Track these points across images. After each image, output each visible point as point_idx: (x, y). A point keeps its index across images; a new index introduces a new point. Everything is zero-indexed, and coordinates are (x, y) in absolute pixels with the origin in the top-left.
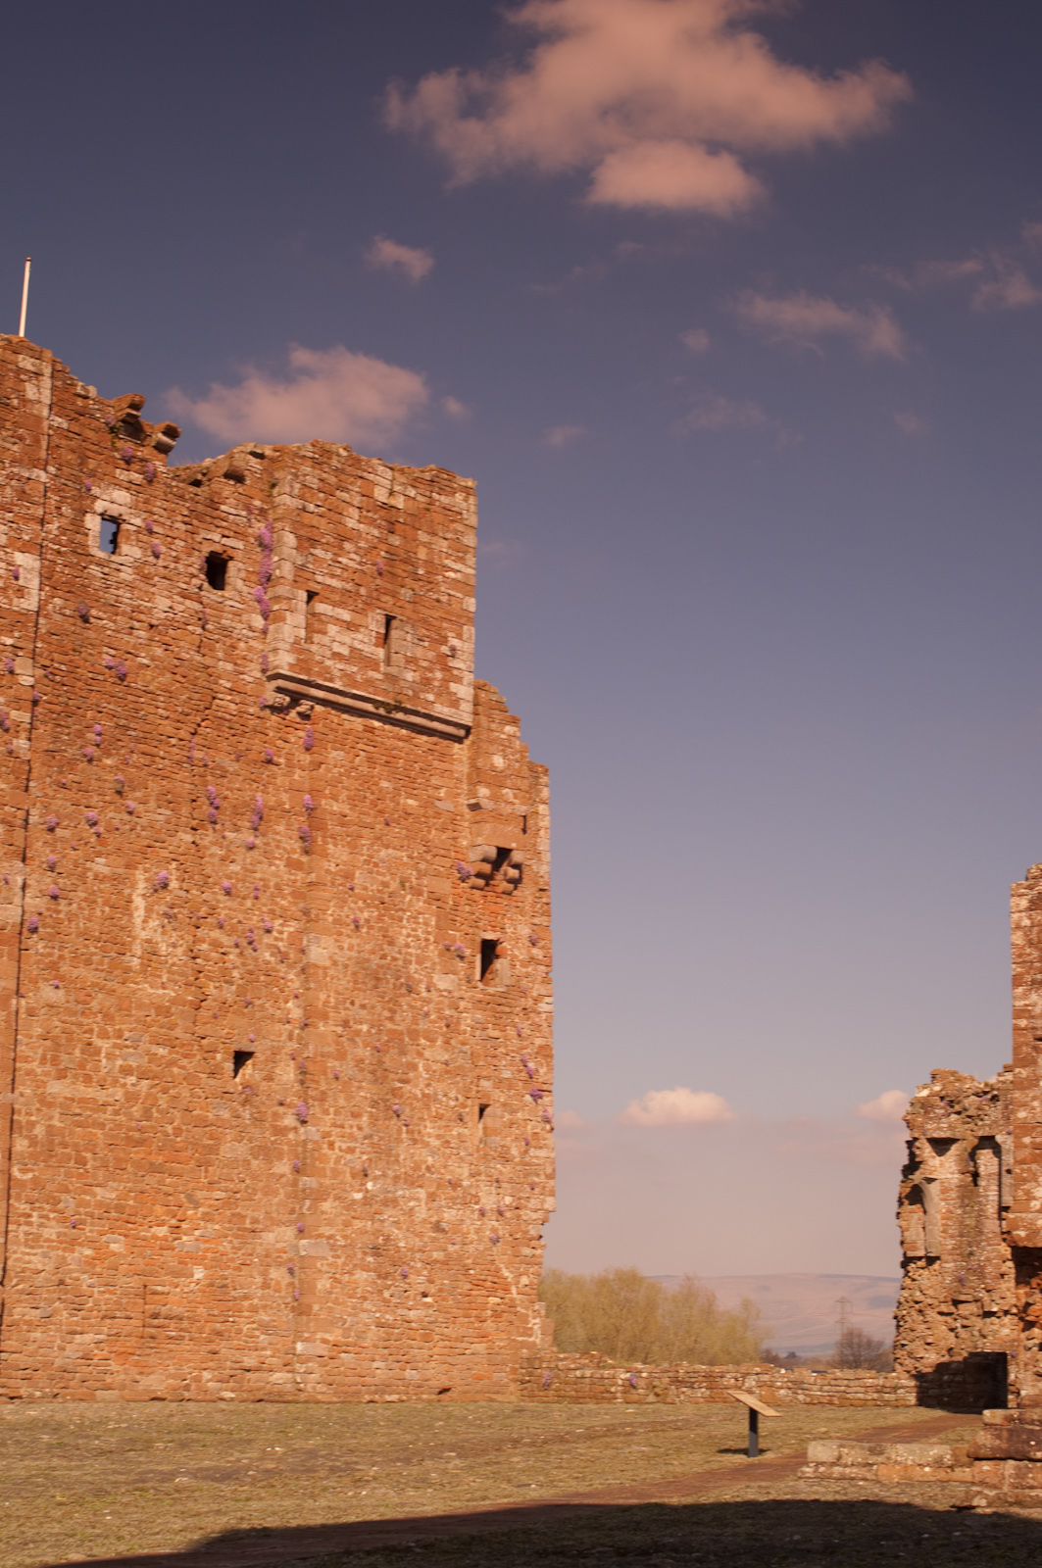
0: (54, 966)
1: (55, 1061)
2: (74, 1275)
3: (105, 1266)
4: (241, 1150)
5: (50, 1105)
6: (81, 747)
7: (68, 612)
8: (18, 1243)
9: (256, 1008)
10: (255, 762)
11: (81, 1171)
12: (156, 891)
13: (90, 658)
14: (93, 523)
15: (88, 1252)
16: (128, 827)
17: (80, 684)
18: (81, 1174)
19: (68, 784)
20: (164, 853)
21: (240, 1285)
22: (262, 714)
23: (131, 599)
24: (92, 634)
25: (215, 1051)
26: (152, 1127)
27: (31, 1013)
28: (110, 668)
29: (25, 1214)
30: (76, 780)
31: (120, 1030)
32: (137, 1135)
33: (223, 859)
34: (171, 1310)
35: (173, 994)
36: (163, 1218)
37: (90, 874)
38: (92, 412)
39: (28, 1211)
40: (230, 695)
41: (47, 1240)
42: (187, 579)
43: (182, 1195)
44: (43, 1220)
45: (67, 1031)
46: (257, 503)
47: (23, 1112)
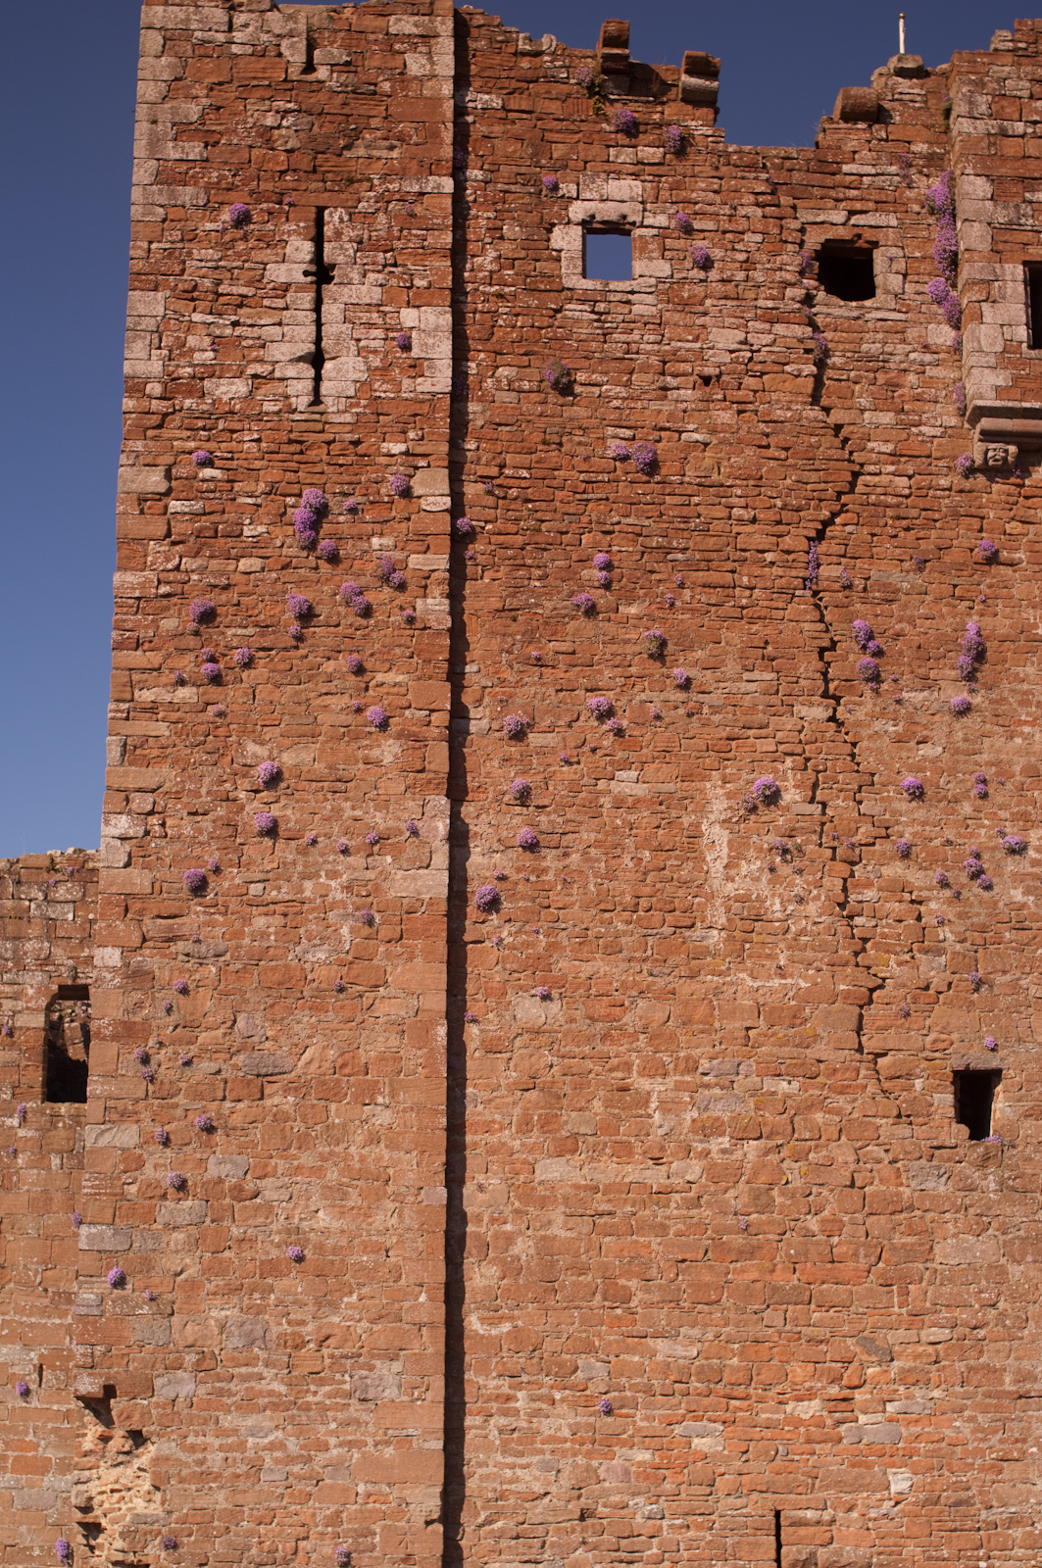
0: (539, 965)
1: (548, 1124)
2: (615, 1499)
3: (680, 1479)
4: (984, 1249)
5: (543, 1203)
6: (572, 594)
7: (526, 385)
8: (489, 1448)
9: (996, 991)
10: (960, 567)
11: (619, 1311)
12: (753, 809)
13: (581, 450)
14: (567, 240)
15: (643, 1455)
16: (681, 711)
17: (559, 494)
18: (619, 1318)
19: (548, 659)
20: (769, 745)
21: (999, 1498)
22: (967, 485)
23: (659, 343)
24: (579, 412)
25: (909, 1076)
26: (769, 1223)
27: (491, 1048)
28: (625, 458)
29: (498, 1396)
30: (564, 649)
31: (687, 1059)
32: (739, 1240)
33: (899, 740)
34: (839, 1553)
35: (803, 984)
36: (807, 1385)
37: (606, 801)
38: (549, 73)
39: (506, 1390)
40: (893, 464)
41: (551, 1439)
42: (775, 292)
43: (849, 1341)
44: (538, 1405)
45: (574, 1070)
46: (920, 147)
47: (486, 1219)
